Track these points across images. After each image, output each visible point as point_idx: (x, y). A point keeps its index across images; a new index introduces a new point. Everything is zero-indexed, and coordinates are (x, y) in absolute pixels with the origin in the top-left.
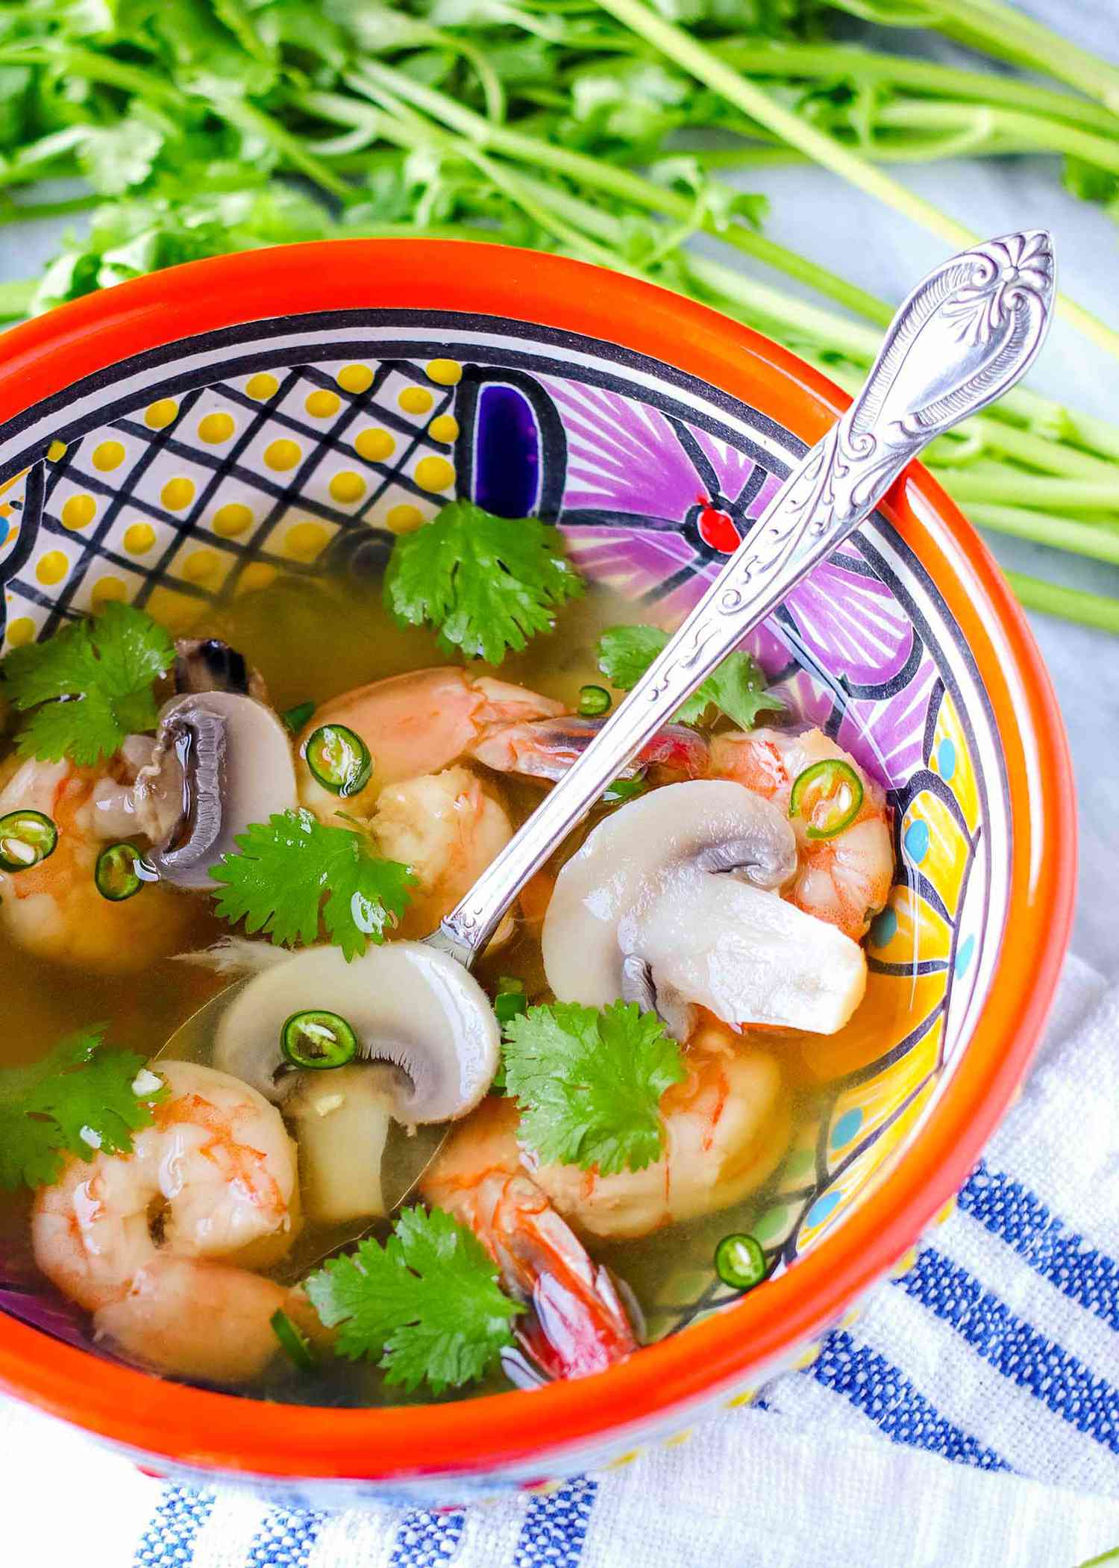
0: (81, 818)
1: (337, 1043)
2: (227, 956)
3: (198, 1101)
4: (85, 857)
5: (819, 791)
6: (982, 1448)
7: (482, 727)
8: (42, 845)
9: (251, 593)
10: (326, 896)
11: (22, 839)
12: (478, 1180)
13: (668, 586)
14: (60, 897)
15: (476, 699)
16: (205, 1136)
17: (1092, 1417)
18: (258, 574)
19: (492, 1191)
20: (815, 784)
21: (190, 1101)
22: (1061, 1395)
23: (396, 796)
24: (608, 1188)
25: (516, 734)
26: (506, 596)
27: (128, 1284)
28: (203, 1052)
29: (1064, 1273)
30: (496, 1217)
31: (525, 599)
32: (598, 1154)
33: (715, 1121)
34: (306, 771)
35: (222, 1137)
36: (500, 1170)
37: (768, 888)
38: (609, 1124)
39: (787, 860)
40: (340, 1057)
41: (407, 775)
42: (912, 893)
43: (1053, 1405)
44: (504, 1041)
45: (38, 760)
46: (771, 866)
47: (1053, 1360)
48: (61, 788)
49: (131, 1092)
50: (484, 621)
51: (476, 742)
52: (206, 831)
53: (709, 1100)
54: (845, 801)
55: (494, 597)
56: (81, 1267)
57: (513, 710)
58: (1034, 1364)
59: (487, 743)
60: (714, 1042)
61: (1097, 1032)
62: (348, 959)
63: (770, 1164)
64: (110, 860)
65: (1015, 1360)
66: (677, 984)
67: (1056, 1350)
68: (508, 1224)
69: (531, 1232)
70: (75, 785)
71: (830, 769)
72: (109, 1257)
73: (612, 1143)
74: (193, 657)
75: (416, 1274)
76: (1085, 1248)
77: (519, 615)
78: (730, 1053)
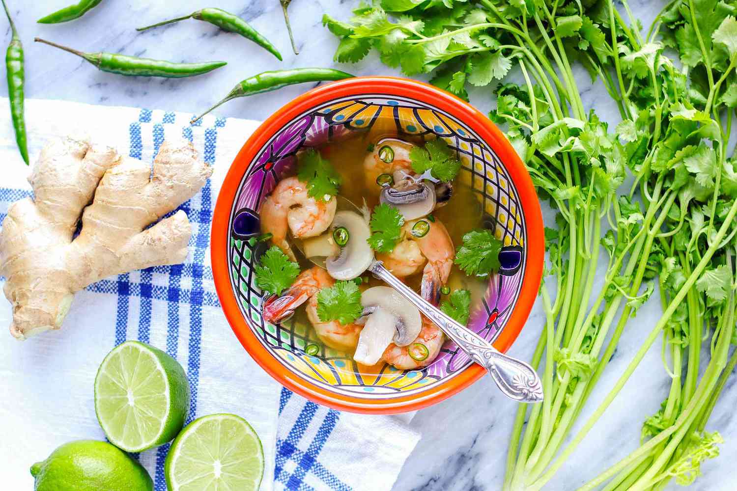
0: (398, 167)
1: (343, 241)
2: (365, 210)
3: (325, 211)
4: (388, 170)
5: (421, 350)
6: (288, 399)
7: (436, 263)
8: (386, 160)
9: (476, 197)
10: (382, 232)
11: (386, 155)
12: (315, 279)
13: (485, 304)
14: (377, 166)
15: (443, 261)
16: (316, 214)
17: (299, 424)
18: (480, 198)
19: (313, 283)
20: (422, 349)
21: (324, 209)
22: (303, 417)
23: (413, 244)
24: (314, 309)
25: (434, 272)
26: (474, 262)
27: (278, 203)
28: (339, 208)
29: (330, 416)
30: (306, 285)
31: (474, 267)
32: (321, 307)
33: (334, 333)
34: (417, 221)
35: (317, 218)
36: (318, 284)
37: (393, 340)
38: (327, 309)
39: (401, 344)
40: (340, 243)
41: (420, 247)
42: (400, 375)
43: (301, 415)
44: (348, 281)
45: (409, 154)
46: (399, 341)
47: (311, 414)
48: (404, 161)
49: (325, 194)
50: (466, 257)
51: (432, 263)
52: (396, 200)
53: (340, 331)
54: (419, 357)
55: (474, 259)
56: (281, 191)
57: (441, 270)
58: (310, 410)
59: (431, 265)
60: (357, 330)
61: (386, 420)
62: (367, 240)
63: (331, 346)
64: (388, 177)
65: (310, 405)
66: (369, 321)
67: (313, 415)
68: (304, 288)
69: (301, 294)
70: (406, 164)
71: (426, 352)
72: (283, 198)
73: (323, 310)
74: (447, 187)
75: (283, 270)
76: (336, 420)
77: (469, 266)
78: (355, 334)
